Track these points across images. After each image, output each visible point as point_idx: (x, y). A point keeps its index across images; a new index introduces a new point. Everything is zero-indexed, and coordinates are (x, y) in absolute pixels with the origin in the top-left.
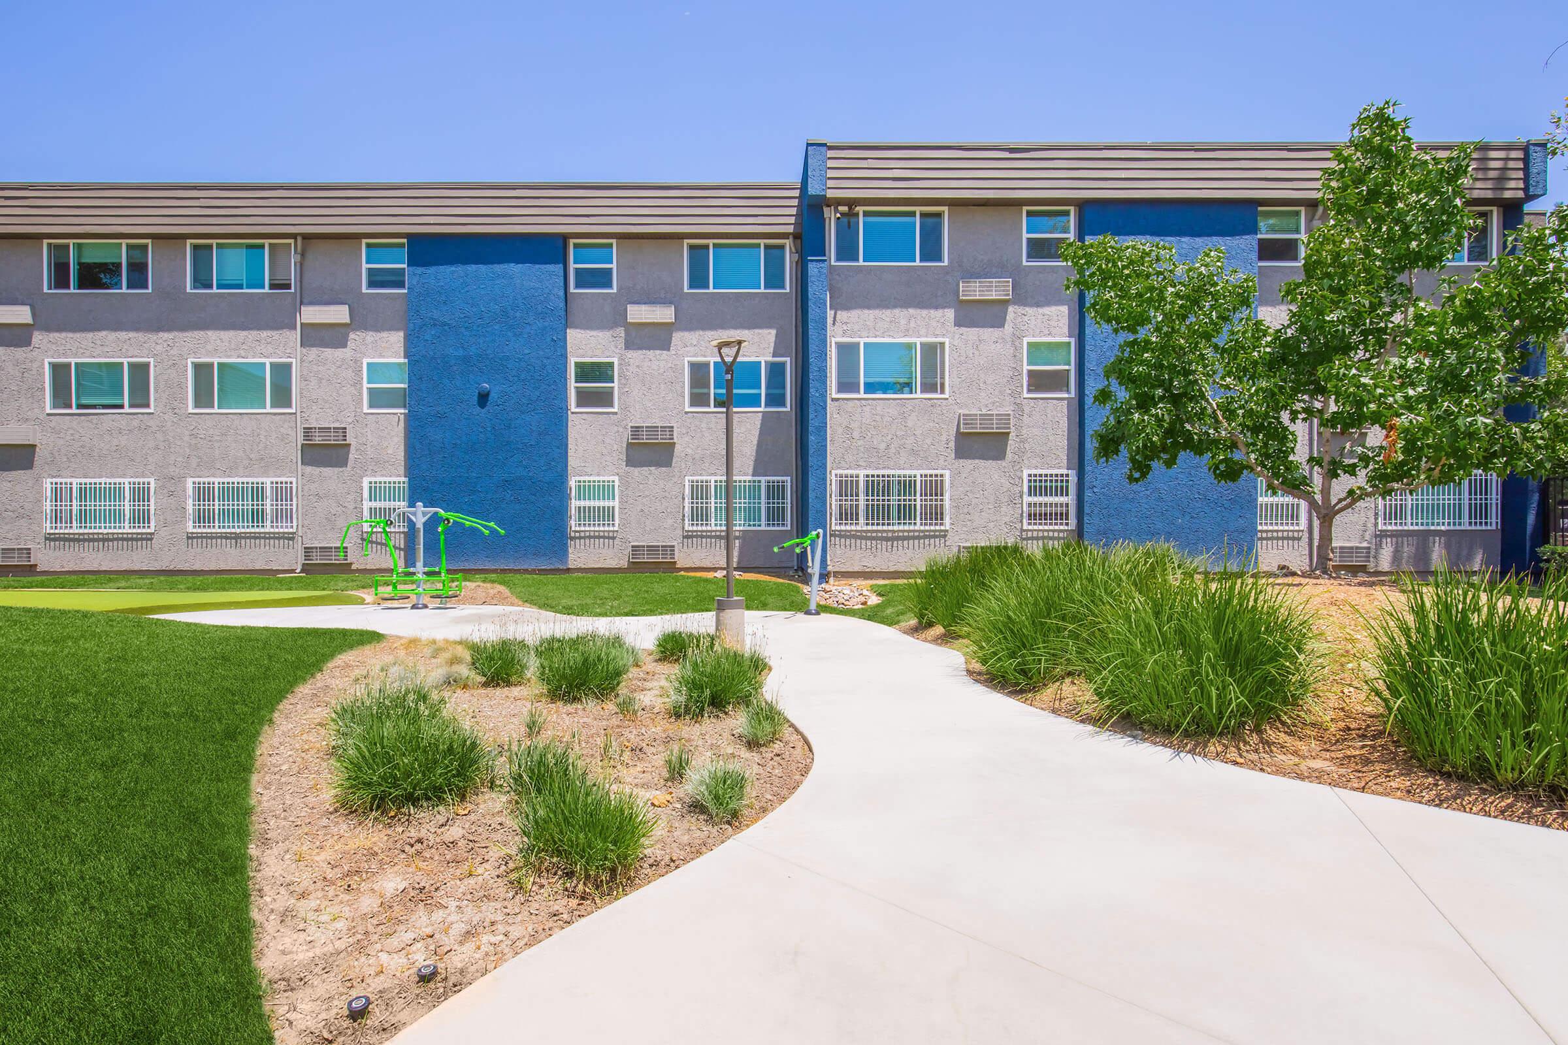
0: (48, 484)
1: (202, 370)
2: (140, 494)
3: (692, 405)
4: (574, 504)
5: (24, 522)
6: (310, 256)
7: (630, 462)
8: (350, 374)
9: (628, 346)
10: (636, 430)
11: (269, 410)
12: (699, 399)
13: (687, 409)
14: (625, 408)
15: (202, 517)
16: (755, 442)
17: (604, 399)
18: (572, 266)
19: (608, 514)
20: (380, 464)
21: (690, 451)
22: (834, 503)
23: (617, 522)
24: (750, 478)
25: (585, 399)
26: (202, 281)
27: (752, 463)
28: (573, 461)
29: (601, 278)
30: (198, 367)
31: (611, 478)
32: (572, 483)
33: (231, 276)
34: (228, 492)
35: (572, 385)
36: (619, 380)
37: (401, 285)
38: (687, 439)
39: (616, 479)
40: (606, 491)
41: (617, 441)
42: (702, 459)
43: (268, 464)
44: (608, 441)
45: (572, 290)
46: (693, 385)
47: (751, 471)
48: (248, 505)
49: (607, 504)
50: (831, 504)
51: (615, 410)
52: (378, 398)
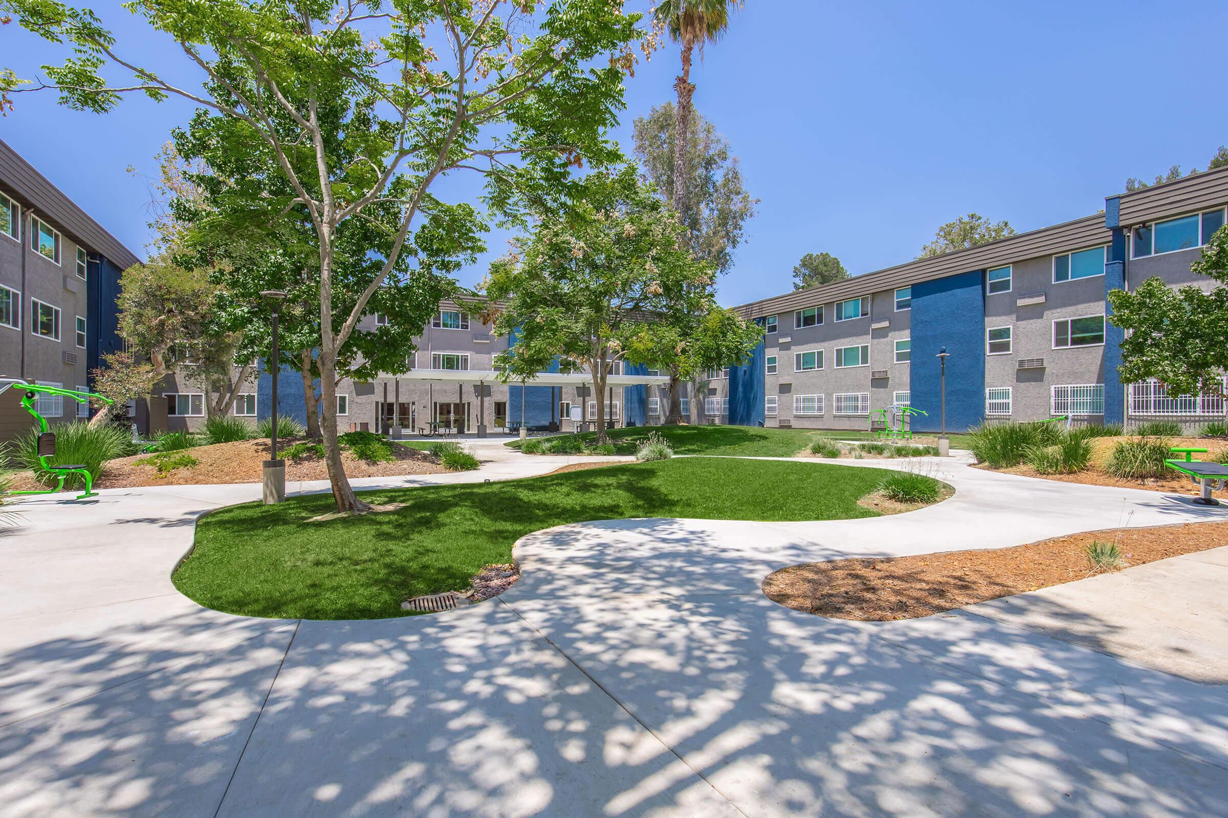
0: (795, 397)
1: (839, 351)
2: (820, 400)
3: (1057, 345)
4: (988, 401)
5: (788, 411)
6: (875, 301)
7: (1019, 380)
8: (889, 347)
9: (1018, 320)
10: (1021, 362)
11: (860, 365)
12: (1060, 342)
13: (1053, 348)
14: (1016, 351)
15: (839, 409)
16: (1099, 363)
17: (1005, 347)
18: (988, 282)
19: (1006, 406)
20: (900, 386)
21: (1055, 371)
22: (1130, 399)
23: (1011, 410)
24: (1094, 385)
25: (994, 348)
26: (839, 317)
27: (1096, 376)
28: (988, 379)
29: (1004, 285)
30: (837, 350)
31: (1007, 388)
32: (987, 391)
33: (848, 314)
34: (848, 399)
35: (988, 342)
36: (1013, 337)
37: (909, 306)
38: (1052, 364)
39: (1011, 388)
40: (1005, 395)
41: (1011, 368)
42: (1063, 375)
43: (860, 388)
44: (1006, 369)
45: (988, 294)
46: (1057, 334)
47: (1095, 380)
48: (852, 403)
49: (1005, 401)
50: (1128, 401)
51: (1010, 352)
52: (900, 357)
